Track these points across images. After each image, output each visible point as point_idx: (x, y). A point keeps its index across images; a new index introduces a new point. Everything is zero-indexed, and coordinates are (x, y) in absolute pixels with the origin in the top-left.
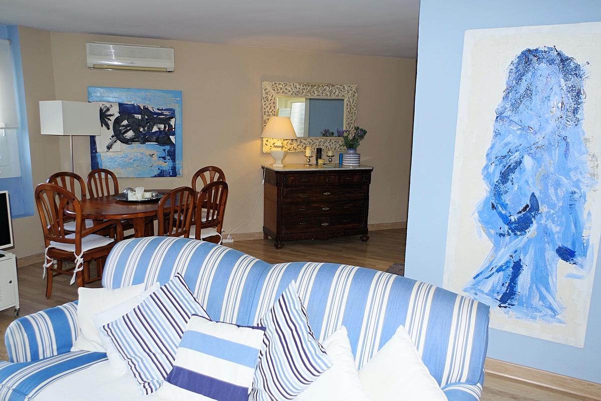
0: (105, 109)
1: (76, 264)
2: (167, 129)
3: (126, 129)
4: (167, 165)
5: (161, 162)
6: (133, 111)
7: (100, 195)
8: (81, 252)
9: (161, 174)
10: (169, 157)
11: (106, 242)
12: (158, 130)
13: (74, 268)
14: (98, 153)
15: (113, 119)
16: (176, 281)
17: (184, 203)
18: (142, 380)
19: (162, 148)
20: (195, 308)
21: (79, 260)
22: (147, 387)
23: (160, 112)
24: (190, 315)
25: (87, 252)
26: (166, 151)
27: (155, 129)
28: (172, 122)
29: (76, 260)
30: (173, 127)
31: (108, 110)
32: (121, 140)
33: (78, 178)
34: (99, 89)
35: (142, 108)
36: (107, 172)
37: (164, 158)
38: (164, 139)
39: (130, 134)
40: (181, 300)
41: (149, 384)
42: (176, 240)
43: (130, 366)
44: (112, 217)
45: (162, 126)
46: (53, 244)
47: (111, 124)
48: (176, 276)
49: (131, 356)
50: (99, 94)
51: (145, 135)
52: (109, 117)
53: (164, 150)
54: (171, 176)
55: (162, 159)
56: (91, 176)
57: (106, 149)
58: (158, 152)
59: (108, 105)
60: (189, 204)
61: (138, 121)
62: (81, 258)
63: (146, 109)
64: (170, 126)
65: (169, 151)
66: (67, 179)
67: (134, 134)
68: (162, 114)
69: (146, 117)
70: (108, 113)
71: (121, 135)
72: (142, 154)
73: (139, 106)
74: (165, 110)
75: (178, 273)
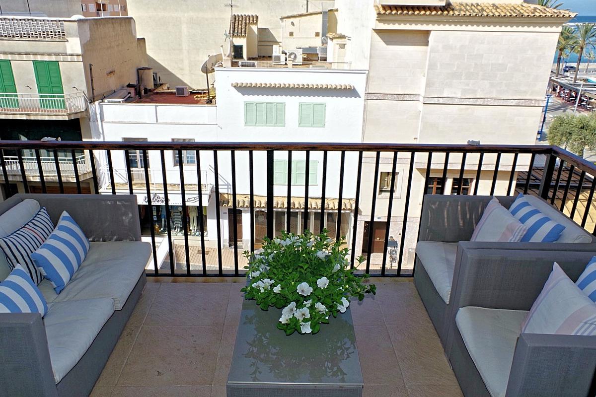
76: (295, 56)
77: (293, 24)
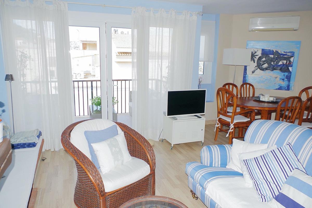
0: (254, 52)
1: (230, 128)
2: (288, 63)
3: (264, 63)
4: (284, 84)
5: (281, 81)
6: (269, 53)
7: (245, 96)
8: (233, 122)
9: (280, 88)
10: (286, 79)
11: (246, 120)
12: (282, 64)
13: (229, 130)
14: (247, 75)
15: (257, 57)
16: (288, 147)
17: (294, 105)
18: (261, 193)
19: (283, 74)
20: (297, 164)
21: (232, 126)
22: (263, 198)
23: (285, 53)
24: (294, 168)
25: (236, 123)
26: (285, 76)
27: (281, 63)
28: (292, 59)
29: (230, 126)
30: (292, 62)
31: (256, 52)
32: (260, 68)
33: (236, 86)
34: (252, 42)
35: (275, 52)
36: (250, 85)
37: (283, 80)
38: (285, 69)
39: (266, 66)
40: (289, 158)
41: (264, 196)
42: (290, 124)
43: (255, 184)
44: (251, 108)
45: (285, 62)
46: (221, 116)
47: (256, 60)
48: (288, 144)
49: (256, 179)
50: (252, 45)
51: (274, 66)
52: (255, 56)
53: (284, 75)
54: (286, 90)
55: (282, 80)
56: (242, 86)
57: (251, 73)
58: (280, 76)
59: (256, 50)
60: (297, 107)
61: (271, 59)
62: (233, 125)
63: (277, 52)
64: (290, 61)
65: (287, 76)
66: (231, 86)
67: (268, 66)
68: (286, 55)
69: (276, 56)
70: (256, 54)
71: (260, 66)
72: (270, 76)
73: (273, 50)
74: (288, 52)
75: (289, 143)
76: (80, 75)
77: (78, 60)
